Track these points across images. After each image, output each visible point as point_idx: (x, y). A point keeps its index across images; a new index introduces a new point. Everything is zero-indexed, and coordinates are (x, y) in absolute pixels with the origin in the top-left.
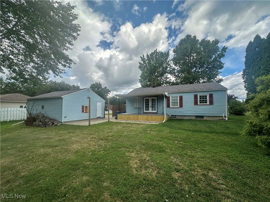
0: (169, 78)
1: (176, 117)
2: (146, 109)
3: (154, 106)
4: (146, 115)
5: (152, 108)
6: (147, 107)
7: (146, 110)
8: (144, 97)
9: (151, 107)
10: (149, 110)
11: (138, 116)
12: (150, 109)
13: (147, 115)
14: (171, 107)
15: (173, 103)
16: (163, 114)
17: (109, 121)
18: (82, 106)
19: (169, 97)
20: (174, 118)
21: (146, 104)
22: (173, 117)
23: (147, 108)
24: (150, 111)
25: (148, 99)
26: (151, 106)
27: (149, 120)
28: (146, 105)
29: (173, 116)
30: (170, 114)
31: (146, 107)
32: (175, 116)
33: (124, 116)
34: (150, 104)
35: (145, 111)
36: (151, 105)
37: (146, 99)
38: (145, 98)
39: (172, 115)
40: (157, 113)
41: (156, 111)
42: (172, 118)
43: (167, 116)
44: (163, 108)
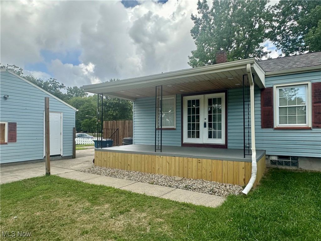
0: (266, 53)
1: (295, 164)
2: (189, 133)
3: (215, 124)
4: (180, 156)
5: (210, 128)
6: (193, 128)
7: (189, 137)
8: (183, 95)
9: (205, 126)
10: (198, 136)
11: (154, 157)
12: (204, 131)
13: (183, 156)
14: (277, 123)
15: (284, 110)
16: (246, 151)
19: (270, 90)
20: (288, 168)
21: (189, 117)
22: (287, 164)
23: (194, 131)
24: (204, 139)
25: (198, 101)
26: (205, 124)
27: (189, 175)
28: (189, 121)
29: (287, 157)
30: (275, 153)
32: (295, 158)
33: (112, 156)
34: (204, 117)
35: (186, 140)
36: (207, 121)
37: (189, 102)
38: (187, 98)
39: (280, 157)
40: (224, 147)
41: (222, 141)
42: (280, 167)
43: (264, 158)
44: (246, 128)
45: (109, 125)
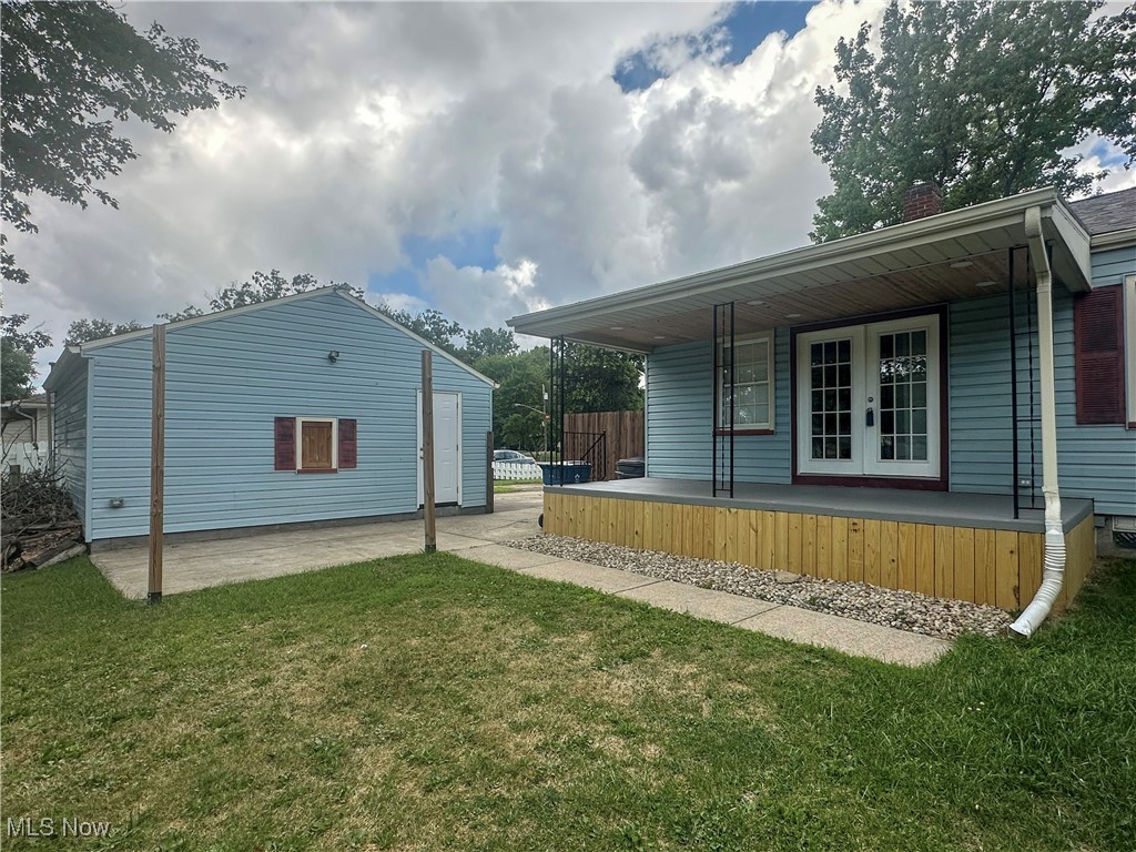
0: (1087, 180)
2: (816, 442)
3: (903, 417)
5: (887, 427)
6: (831, 429)
7: (816, 455)
8: (797, 329)
9: (870, 422)
10: (846, 454)
12: (866, 439)
13: (802, 511)
17: (431, 547)
18: (278, 420)
19: (1112, 295)
21: (816, 396)
23: (833, 434)
24: (866, 457)
25: (845, 347)
26: (870, 415)
27: (823, 568)
28: (816, 407)
31: (816, 421)
33: (589, 508)
34: (864, 395)
35: (808, 465)
36: (876, 406)
37: (816, 349)
38: (807, 340)
40: (937, 488)
41: (928, 469)
43: (1087, 522)
44: (1022, 421)
45: (580, 423)
